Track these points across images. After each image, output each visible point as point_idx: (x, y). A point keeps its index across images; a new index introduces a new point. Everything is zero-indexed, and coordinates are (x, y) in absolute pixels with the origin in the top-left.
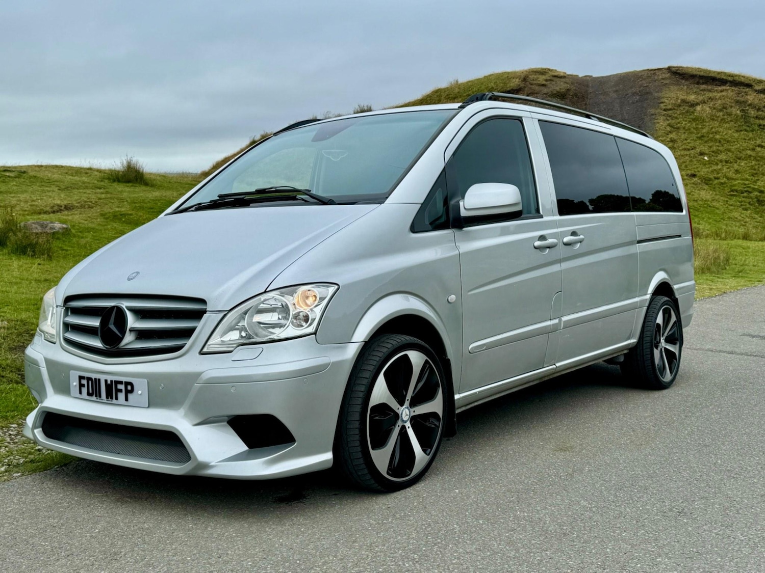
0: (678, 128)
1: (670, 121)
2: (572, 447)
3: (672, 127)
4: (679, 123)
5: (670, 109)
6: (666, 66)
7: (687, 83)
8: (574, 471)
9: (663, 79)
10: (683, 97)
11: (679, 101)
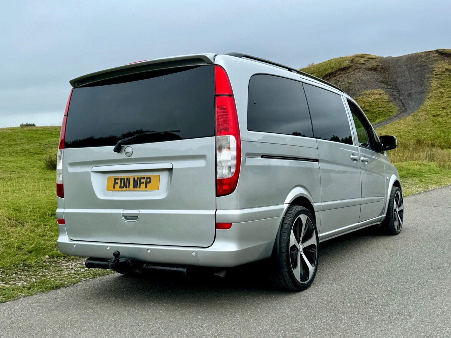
0: (444, 85)
1: (439, 81)
3: (440, 84)
4: (444, 82)
5: (439, 75)
6: (435, 49)
7: (448, 58)
9: (433, 57)
10: (446, 67)
11: (444, 70)
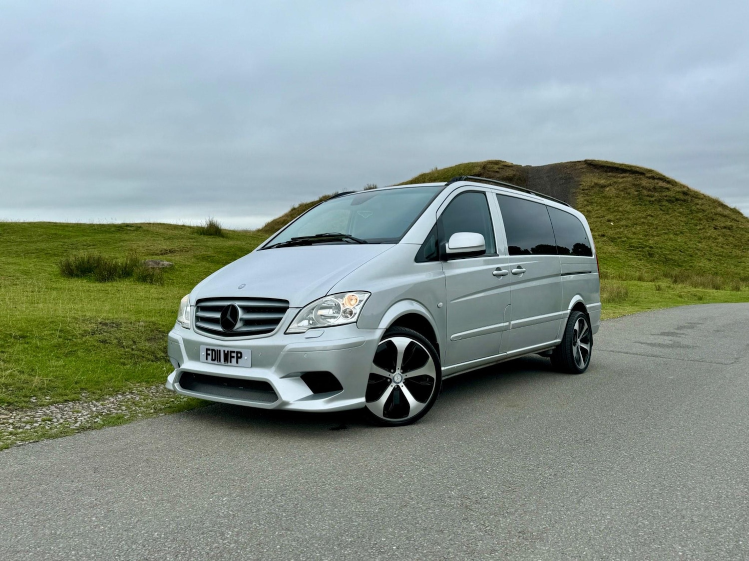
0: (592, 203)
1: (587, 198)
2: (518, 405)
3: (588, 201)
4: (593, 199)
5: (587, 190)
6: (583, 159)
7: (598, 171)
8: (519, 418)
9: (581, 168)
10: (596, 181)
11: (593, 184)
